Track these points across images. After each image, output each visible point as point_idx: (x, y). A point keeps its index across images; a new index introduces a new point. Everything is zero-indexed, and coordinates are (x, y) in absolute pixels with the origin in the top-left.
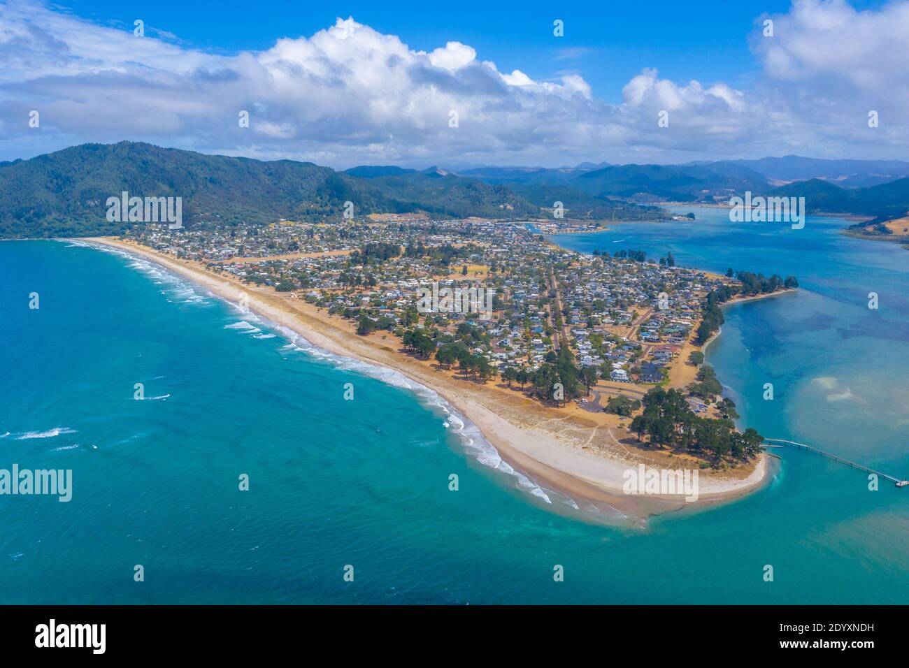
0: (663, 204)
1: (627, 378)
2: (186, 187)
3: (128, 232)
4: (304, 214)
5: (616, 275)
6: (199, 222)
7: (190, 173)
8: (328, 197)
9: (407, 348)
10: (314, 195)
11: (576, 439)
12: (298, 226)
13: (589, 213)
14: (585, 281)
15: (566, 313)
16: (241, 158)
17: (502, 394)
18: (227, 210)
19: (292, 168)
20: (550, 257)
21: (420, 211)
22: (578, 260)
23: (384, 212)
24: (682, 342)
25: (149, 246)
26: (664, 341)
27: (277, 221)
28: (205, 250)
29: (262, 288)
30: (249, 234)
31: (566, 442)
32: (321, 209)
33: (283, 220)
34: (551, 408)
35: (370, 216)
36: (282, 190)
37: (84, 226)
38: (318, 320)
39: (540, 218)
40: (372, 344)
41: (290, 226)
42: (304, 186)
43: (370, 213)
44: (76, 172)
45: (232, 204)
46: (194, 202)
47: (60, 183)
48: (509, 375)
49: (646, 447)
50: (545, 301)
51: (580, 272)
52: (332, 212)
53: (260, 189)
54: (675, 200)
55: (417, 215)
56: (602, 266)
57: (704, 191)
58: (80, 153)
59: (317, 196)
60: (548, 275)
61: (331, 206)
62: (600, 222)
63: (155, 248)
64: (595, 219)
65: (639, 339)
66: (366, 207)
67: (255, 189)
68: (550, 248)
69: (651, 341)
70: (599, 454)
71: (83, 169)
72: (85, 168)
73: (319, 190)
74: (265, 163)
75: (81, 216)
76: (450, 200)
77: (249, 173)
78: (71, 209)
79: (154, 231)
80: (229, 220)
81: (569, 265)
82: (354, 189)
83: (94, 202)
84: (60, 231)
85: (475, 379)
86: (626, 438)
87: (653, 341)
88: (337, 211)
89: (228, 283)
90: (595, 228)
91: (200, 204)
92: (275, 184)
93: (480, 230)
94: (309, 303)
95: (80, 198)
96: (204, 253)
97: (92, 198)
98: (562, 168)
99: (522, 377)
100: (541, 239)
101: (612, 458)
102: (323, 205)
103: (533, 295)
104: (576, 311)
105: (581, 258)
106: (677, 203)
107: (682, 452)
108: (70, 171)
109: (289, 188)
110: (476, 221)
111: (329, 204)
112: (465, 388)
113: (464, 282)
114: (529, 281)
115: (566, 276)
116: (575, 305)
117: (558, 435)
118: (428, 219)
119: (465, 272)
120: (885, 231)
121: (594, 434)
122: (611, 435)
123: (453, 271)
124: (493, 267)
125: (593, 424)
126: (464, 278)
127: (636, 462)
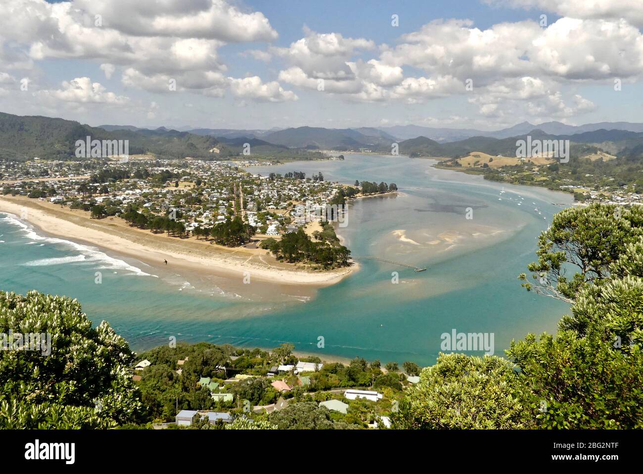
1: (276, 232)
5: (283, 186)
11: (238, 261)
12: (50, 163)
14: (262, 189)
15: (245, 204)
20: (240, 177)
21: (149, 154)
22: (259, 179)
27: (33, 159)
30: (7, 167)
31: (231, 262)
33: (36, 158)
39: (238, 159)
40: (102, 223)
41: (43, 163)
42: (54, 135)
48: (199, 231)
50: (231, 199)
51: (259, 185)
55: (146, 156)
56: (275, 181)
60: (237, 186)
62: (280, 160)
65: (290, 215)
68: (240, 174)
70: (251, 267)
73: (66, 136)
101: (259, 269)
102: (71, 147)
103: (223, 196)
105: (262, 178)
106: (335, 151)
109: (43, 136)
110: (191, 160)
113: (175, 191)
114: (222, 190)
115: (249, 187)
116: (251, 201)
117: (226, 260)
118: (154, 158)
119: (177, 185)
120: (457, 164)
121: (250, 259)
122: (261, 259)
123: (168, 185)
124: (199, 183)
125: (250, 255)
126: (176, 189)
127: (273, 270)
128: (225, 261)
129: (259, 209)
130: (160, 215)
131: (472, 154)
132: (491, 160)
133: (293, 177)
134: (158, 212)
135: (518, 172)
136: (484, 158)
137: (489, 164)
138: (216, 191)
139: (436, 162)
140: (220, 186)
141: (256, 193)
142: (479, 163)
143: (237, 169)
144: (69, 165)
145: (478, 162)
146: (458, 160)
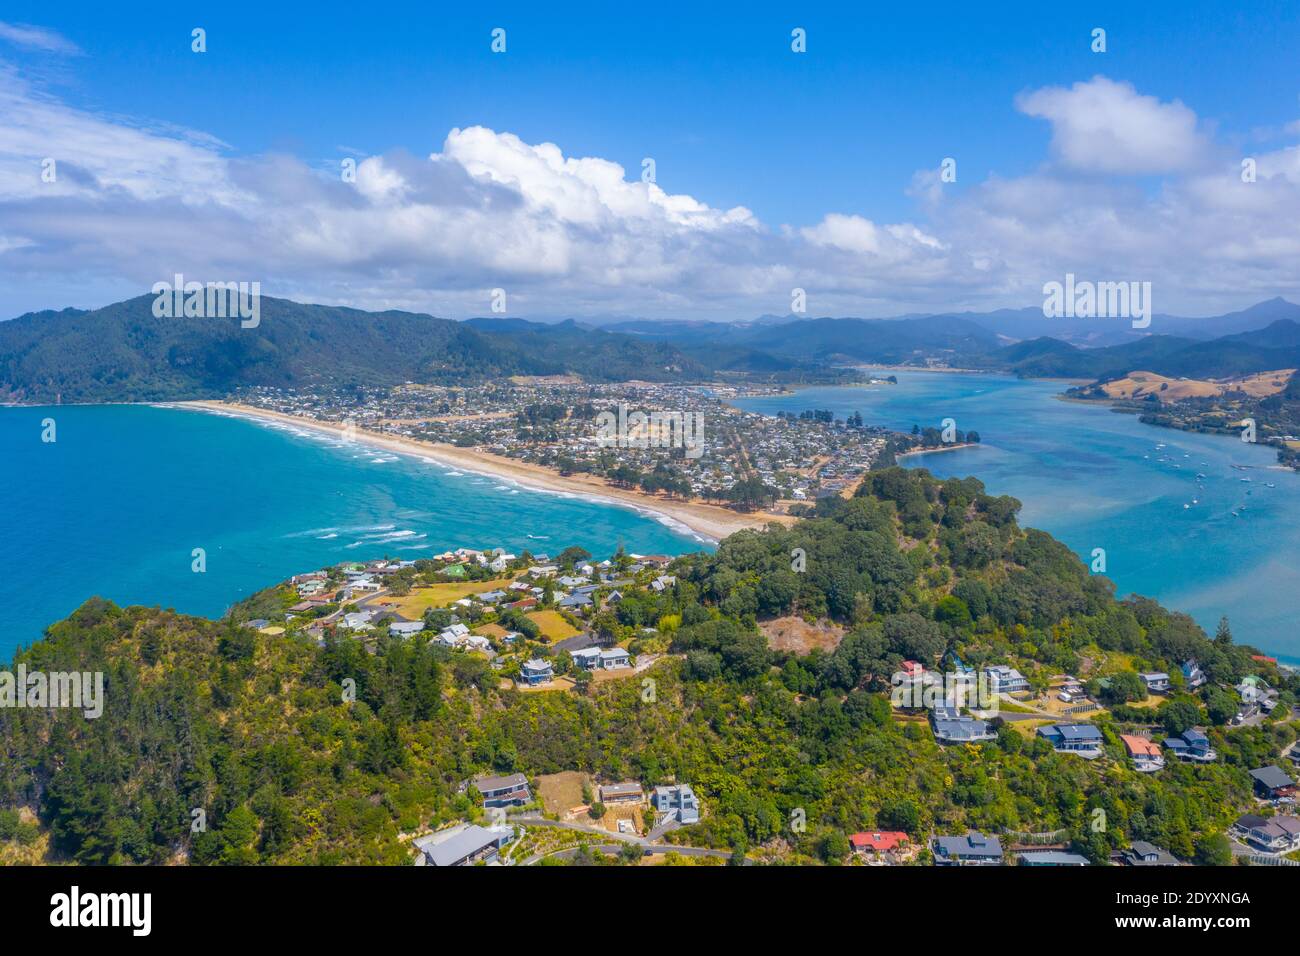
0: (863, 367)
1: (807, 498)
2: (289, 343)
4: (434, 375)
5: (800, 433)
6: (311, 384)
7: (289, 326)
8: (461, 356)
10: (445, 353)
12: (429, 389)
13: (772, 377)
14: (770, 437)
15: (752, 460)
17: (704, 507)
18: (340, 371)
19: (408, 321)
20: (732, 418)
21: (571, 373)
22: (761, 421)
23: (529, 374)
25: (264, 408)
26: (840, 478)
27: (403, 384)
29: (442, 445)
30: (379, 397)
32: (454, 370)
33: (409, 382)
35: (513, 378)
37: (176, 388)
38: (517, 467)
39: (715, 382)
40: (579, 482)
41: (420, 389)
43: (511, 375)
45: (341, 363)
46: (300, 361)
47: (141, 337)
48: (707, 494)
50: (731, 452)
51: (765, 431)
52: (467, 373)
53: (371, 346)
54: (878, 362)
55: (568, 378)
56: (786, 425)
57: (916, 352)
59: (447, 355)
60: (732, 433)
61: (466, 367)
62: (786, 386)
64: (779, 382)
65: (819, 477)
66: (507, 368)
67: (365, 346)
68: (729, 412)
73: (448, 347)
74: (374, 314)
76: (604, 361)
77: (355, 326)
78: (158, 368)
81: (752, 424)
82: (490, 347)
84: (148, 394)
85: (679, 500)
87: (830, 478)
88: (473, 371)
90: (779, 393)
91: (307, 362)
92: (389, 340)
93: (646, 394)
95: (168, 356)
97: (182, 356)
98: (737, 322)
99: (719, 495)
100: (719, 402)
102: (457, 365)
103: (718, 448)
104: (761, 459)
105: (764, 419)
106: (880, 366)
108: (152, 323)
110: (639, 385)
111: (463, 364)
114: (712, 438)
115: (749, 434)
116: (760, 455)
118: (581, 382)
120: (1100, 395)
129: (774, 467)
131: (1131, 375)
132: (1164, 387)
133: (814, 417)
135: (1201, 410)
136: (1153, 383)
137: (1161, 394)
139: (1064, 389)
141: (763, 444)
142: (1141, 392)
145: (1141, 389)
146: (1104, 387)
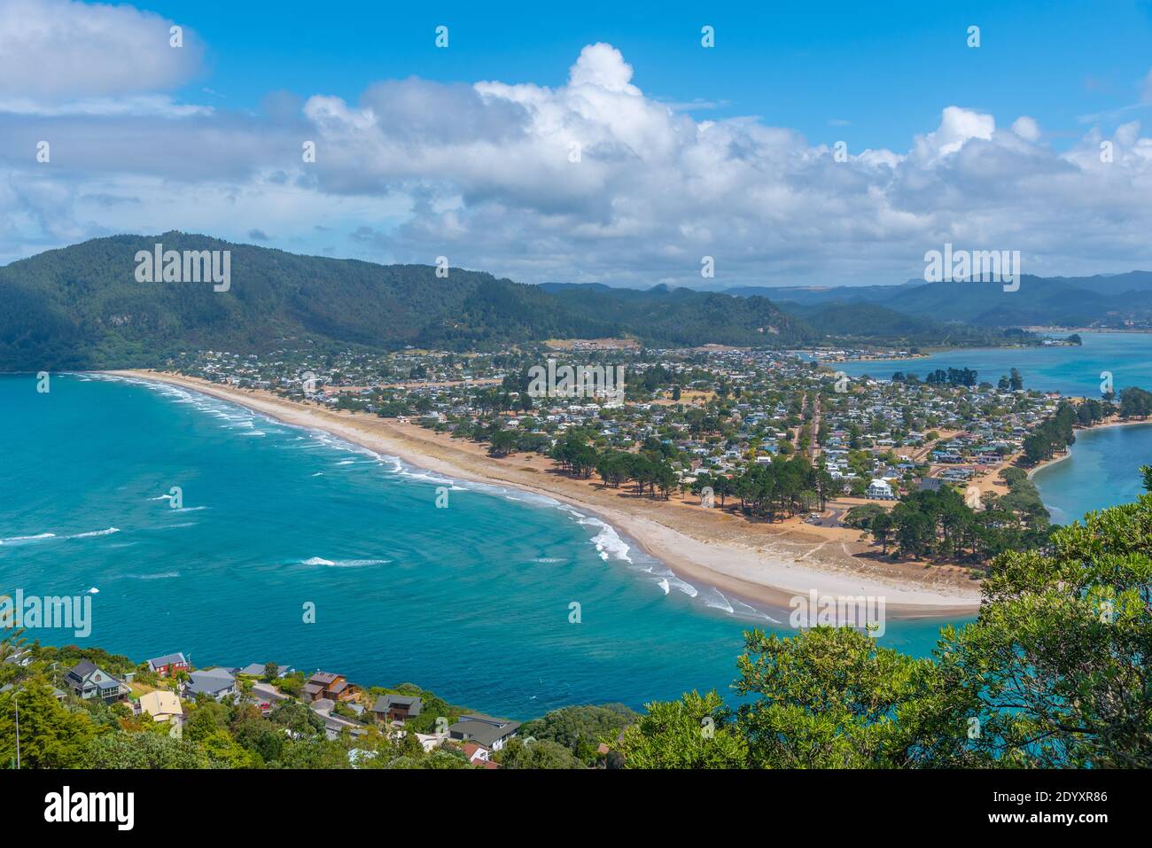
0: (1037, 329)
1: (892, 495)
2: (263, 299)
3: (170, 362)
4: (442, 337)
5: (919, 398)
6: (281, 349)
7: (270, 280)
8: (481, 314)
9: (561, 467)
10: (460, 311)
11: (788, 553)
12: (432, 355)
13: (905, 339)
14: (868, 404)
15: (821, 434)
16: (351, 260)
17: (691, 510)
18: (325, 333)
21: (627, 337)
23: (571, 337)
24: (998, 462)
25: (198, 376)
26: (970, 462)
27: (400, 349)
28: (283, 379)
29: (360, 415)
30: (355, 362)
31: (771, 555)
32: (469, 331)
33: (409, 347)
34: (759, 524)
35: (547, 342)
36: (411, 308)
37: (105, 353)
38: (435, 444)
39: (821, 346)
40: (510, 465)
41: (420, 355)
42: (446, 301)
43: (547, 338)
44: (98, 275)
46: (274, 320)
49: (894, 559)
50: (794, 423)
51: (863, 398)
52: (486, 335)
53: (378, 306)
55: (623, 342)
56: (901, 390)
58: (106, 247)
59: (463, 312)
61: (485, 327)
62: (920, 348)
63: (207, 379)
64: (911, 345)
66: (541, 328)
67: (370, 305)
69: (947, 462)
70: (819, 566)
71: (109, 269)
72: (112, 269)
73: (467, 302)
75: (101, 340)
76: (679, 323)
77: (362, 281)
78: (87, 329)
79: (210, 361)
80: (326, 348)
82: (522, 302)
83: (122, 318)
85: (653, 497)
86: (865, 552)
87: (950, 461)
88: (494, 333)
89: (309, 411)
90: (908, 356)
91: (283, 324)
92: (402, 299)
94: (425, 427)
95: (101, 312)
96: (280, 382)
97: (118, 313)
101: (837, 570)
102: (473, 324)
103: (776, 417)
104: (837, 433)
105: (870, 383)
107: (947, 563)
109: (424, 305)
110: (714, 349)
111: (482, 323)
112: (638, 505)
113: (672, 407)
114: (774, 404)
115: (837, 400)
116: (840, 427)
117: (761, 548)
118: (639, 346)
119: (677, 397)
121: (818, 548)
122: (845, 550)
123: (659, 396)
124: (723, 392)
125: (819, 539)
126: (674, 403)
127: (872, 575)
128: (759, 551)
129: (854, 445)
130: (630, 451)
133: (948, 381)
134: (628, 446)
138: (761, 408)
140: (772, 400)
141: (852, 413)
143: (814, 365)
144: (466, 360)
